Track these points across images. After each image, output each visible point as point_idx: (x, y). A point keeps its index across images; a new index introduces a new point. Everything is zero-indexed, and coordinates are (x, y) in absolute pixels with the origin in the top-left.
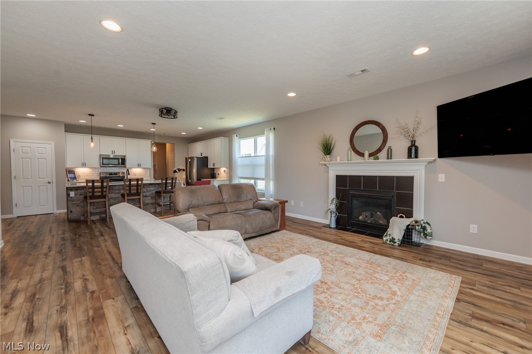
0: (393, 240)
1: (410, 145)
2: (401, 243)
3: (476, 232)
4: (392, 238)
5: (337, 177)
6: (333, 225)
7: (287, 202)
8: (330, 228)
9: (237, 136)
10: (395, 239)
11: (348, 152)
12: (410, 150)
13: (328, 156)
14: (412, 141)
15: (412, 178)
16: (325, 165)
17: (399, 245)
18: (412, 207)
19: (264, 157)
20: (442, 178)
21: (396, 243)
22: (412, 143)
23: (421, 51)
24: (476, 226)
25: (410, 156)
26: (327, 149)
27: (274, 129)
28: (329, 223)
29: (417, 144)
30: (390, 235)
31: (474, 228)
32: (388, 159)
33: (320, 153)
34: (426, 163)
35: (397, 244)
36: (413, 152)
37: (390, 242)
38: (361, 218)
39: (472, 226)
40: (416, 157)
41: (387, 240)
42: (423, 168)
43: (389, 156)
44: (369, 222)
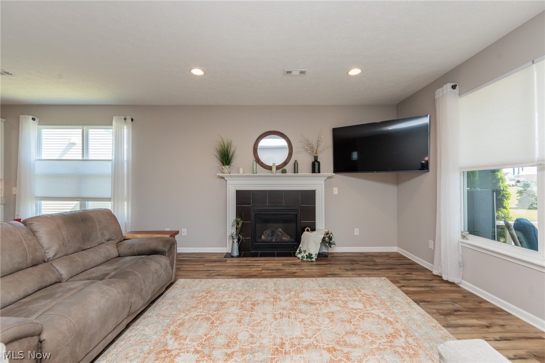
0: (310, 256)
1: (313, 160)
2: (318, 257)
3: (358, 234)
4: (309, 254)
5: (238, 192)
6: (236, 253)
7: (177, 233)
8: (232, 257)
9: (34, 119)
10: (312, 255)
11: (253, 163)
12: (313, 165)
13: (227, 167)
14: (315, 157)
15: (314, 191)
16: (223, 178)
17: (317, 260)
18: (314, 219)
19: (110, 163)
20: (336, 191)
21: (313, 258)
22: (315, 159)
23: (355, 72)
24: (358, 229)
25: (314, 171)
26: (226, 158)
27: (132, 120)
28: (230, 252)
29: (318, 160)
30: (305, 252)
31: (357, 231)
32: (295, 173)
33: (216, 163)
34: (326, 178)
35: (314, 260)
36: (315, 167)
37: (307, 258)
38: (263, 237)
39: (355, 229)
40: (319, 172)
41: (303, 257)
42: (323, 182)
43: (296, 170)
44: (274, 241)
